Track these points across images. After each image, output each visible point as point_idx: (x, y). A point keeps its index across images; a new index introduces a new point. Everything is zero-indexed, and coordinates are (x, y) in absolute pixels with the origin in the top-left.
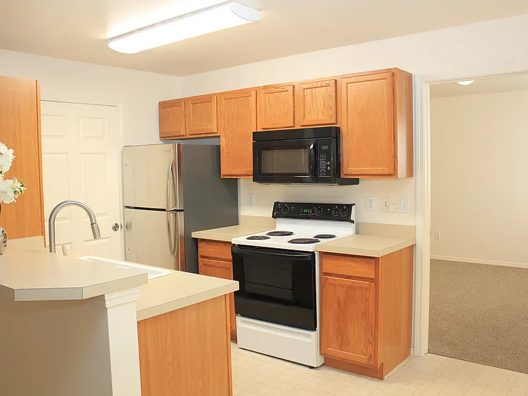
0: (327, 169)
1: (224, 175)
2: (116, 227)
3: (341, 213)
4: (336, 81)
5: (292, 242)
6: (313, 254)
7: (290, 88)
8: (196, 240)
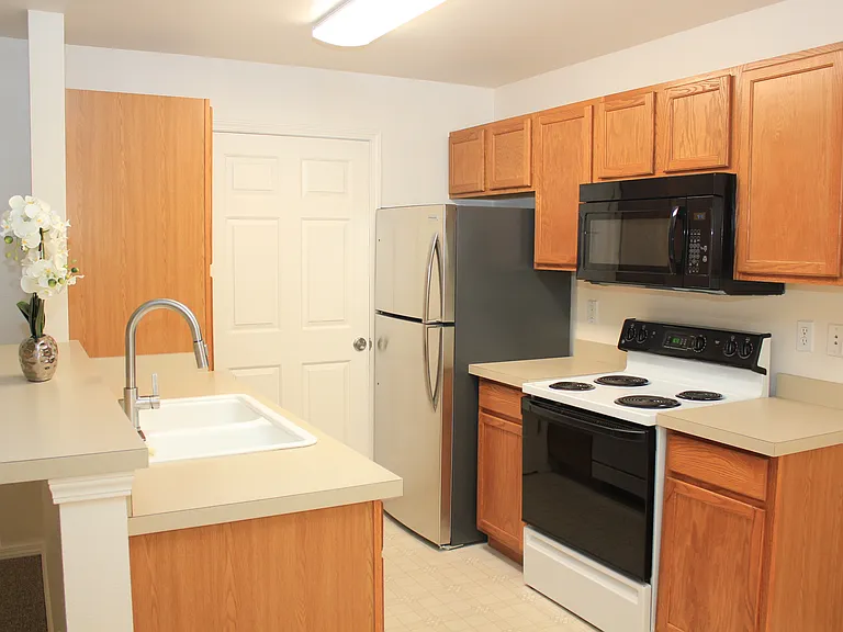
0: (701, 258)
1: (539, 265)
2: (360, 345)
3: (737, 350)
4: (732, 79)
5: (622, 402)
6: (652, 430)
7: (649, 98)
8: (476, 378)
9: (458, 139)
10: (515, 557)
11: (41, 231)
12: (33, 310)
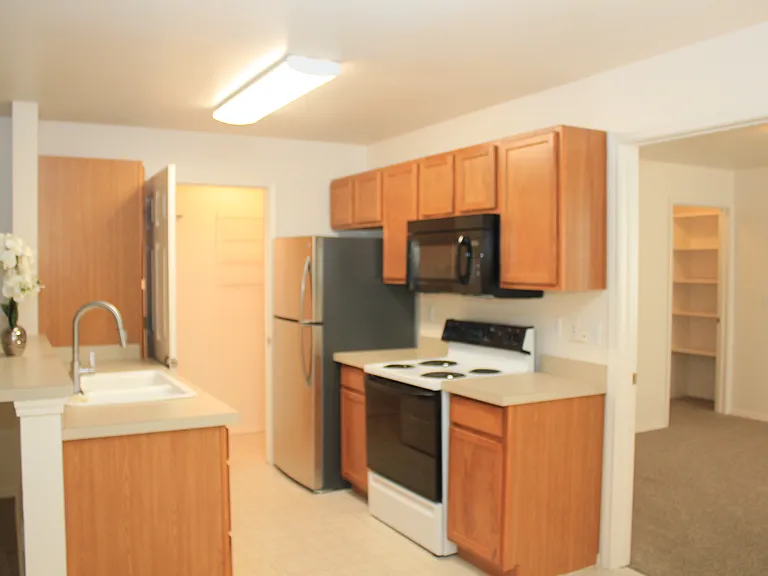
1: (387, 280)
4: (496, 149)
5: (427, 375)
6: (438, 394)
7: (450, 159)
8: (339, 365)
9: (337, 186)
10: (362, 494)
11: (17, 257)
12: (11, 309)
